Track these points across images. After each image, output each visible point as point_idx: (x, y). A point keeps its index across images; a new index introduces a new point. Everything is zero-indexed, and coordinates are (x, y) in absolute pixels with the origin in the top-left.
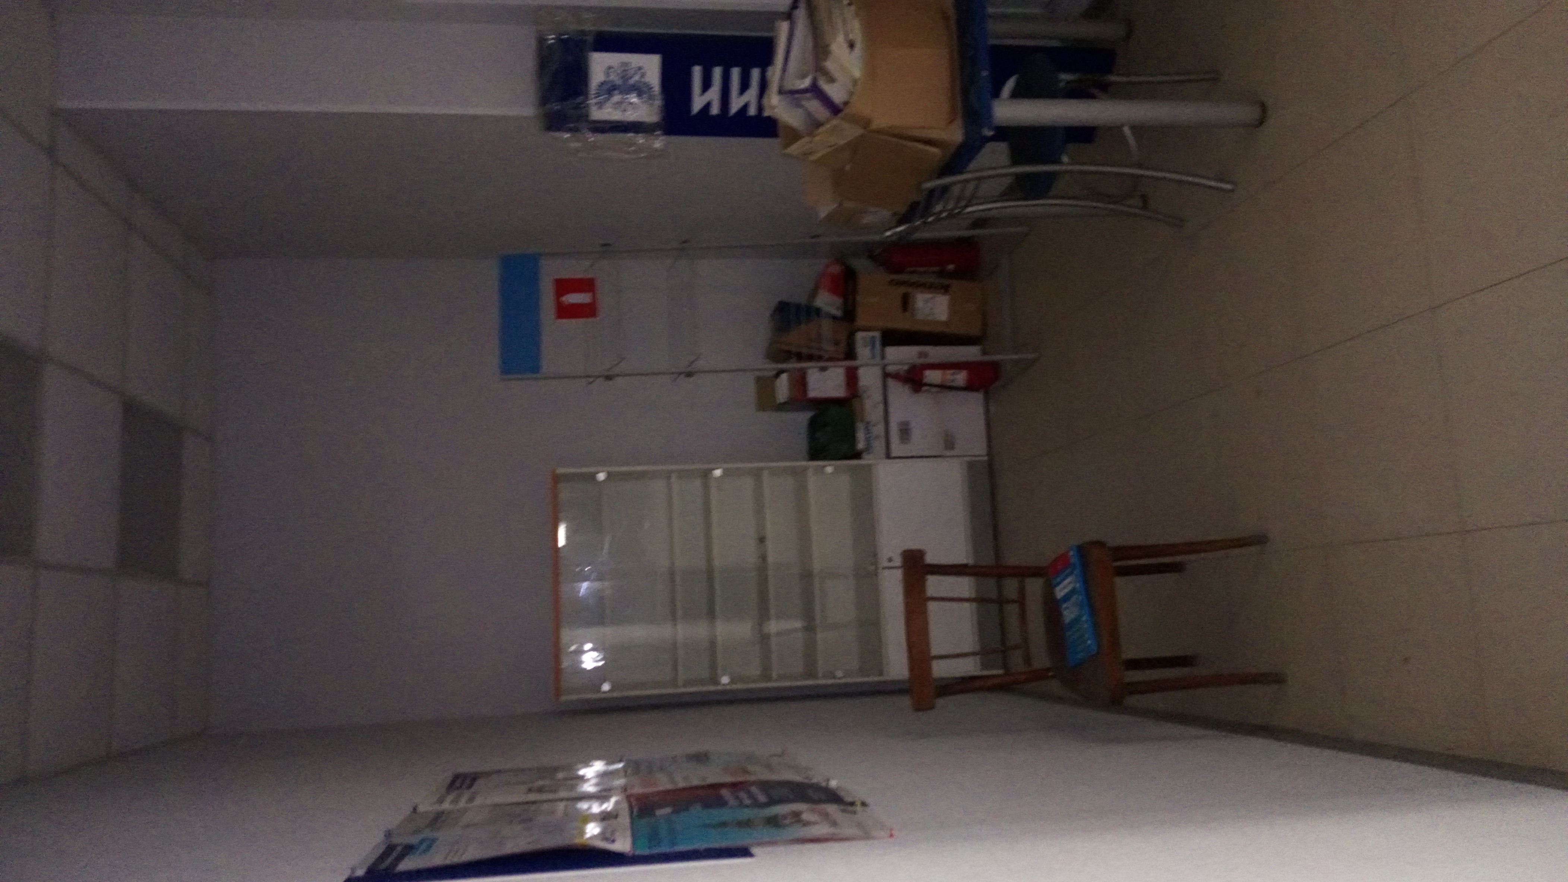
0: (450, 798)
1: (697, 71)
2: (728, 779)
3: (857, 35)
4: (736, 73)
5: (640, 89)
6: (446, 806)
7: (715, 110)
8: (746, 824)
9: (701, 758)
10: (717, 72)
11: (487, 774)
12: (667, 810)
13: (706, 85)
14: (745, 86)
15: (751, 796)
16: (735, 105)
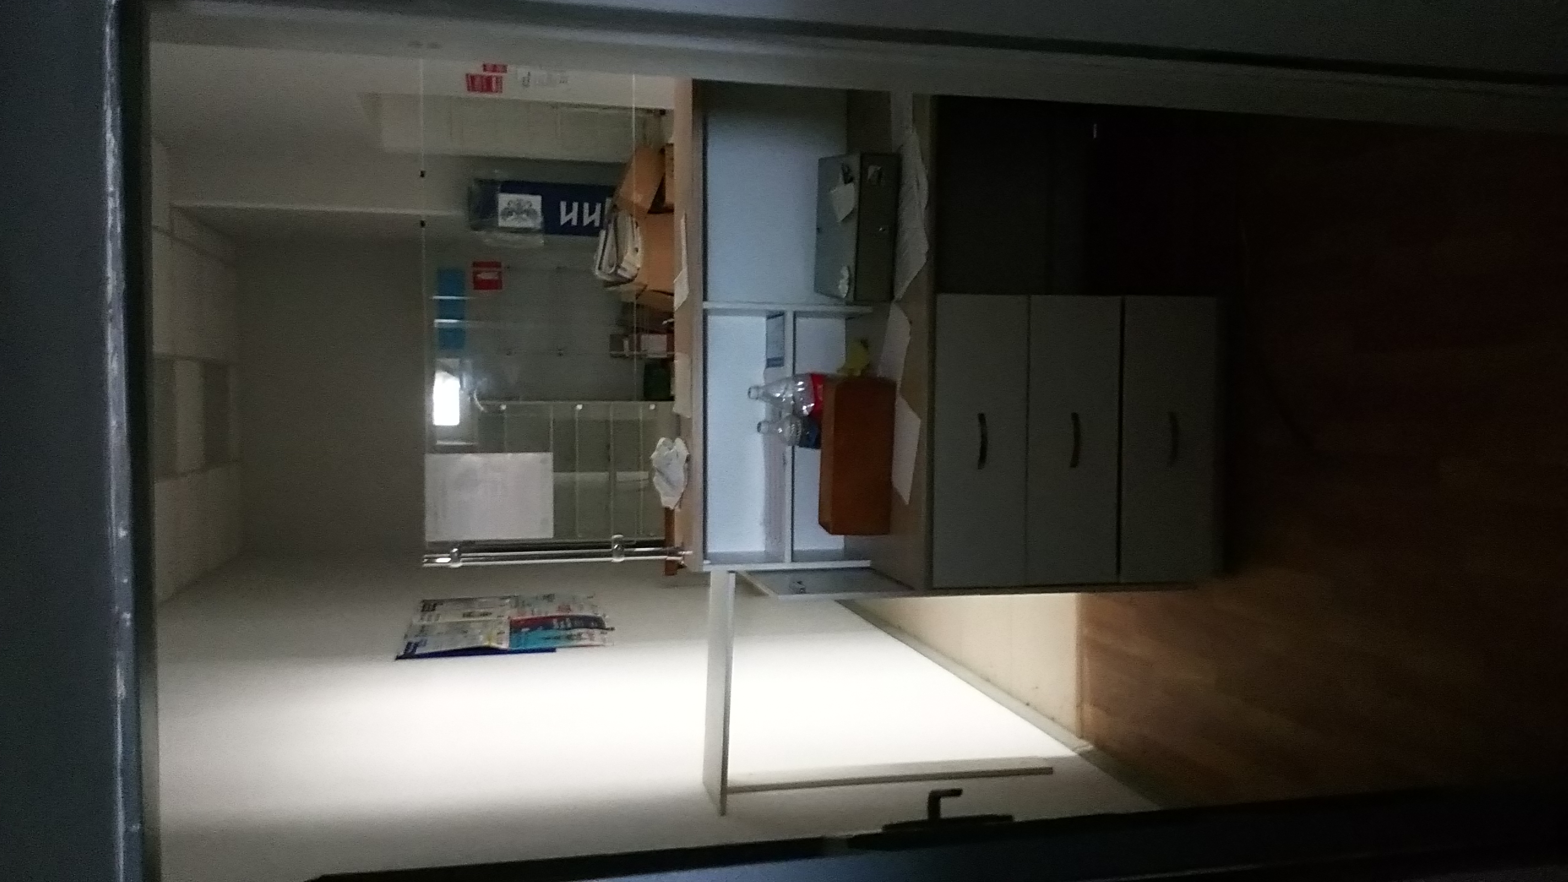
0: (426, 617)
1: (563, 205)
2: (558, 614)
3: (639, 245)
4: (586, 206)
5: (530, 213)
6: (425, 622)
7: (574, 223)
8: (558, 638)
9: (549, 598)
10: (575, 205)
11: (441, 602)
12: (527, 629)
13: (569, 210)
14: (591, 212)
15: (565, 624)
16: (586, 221)
